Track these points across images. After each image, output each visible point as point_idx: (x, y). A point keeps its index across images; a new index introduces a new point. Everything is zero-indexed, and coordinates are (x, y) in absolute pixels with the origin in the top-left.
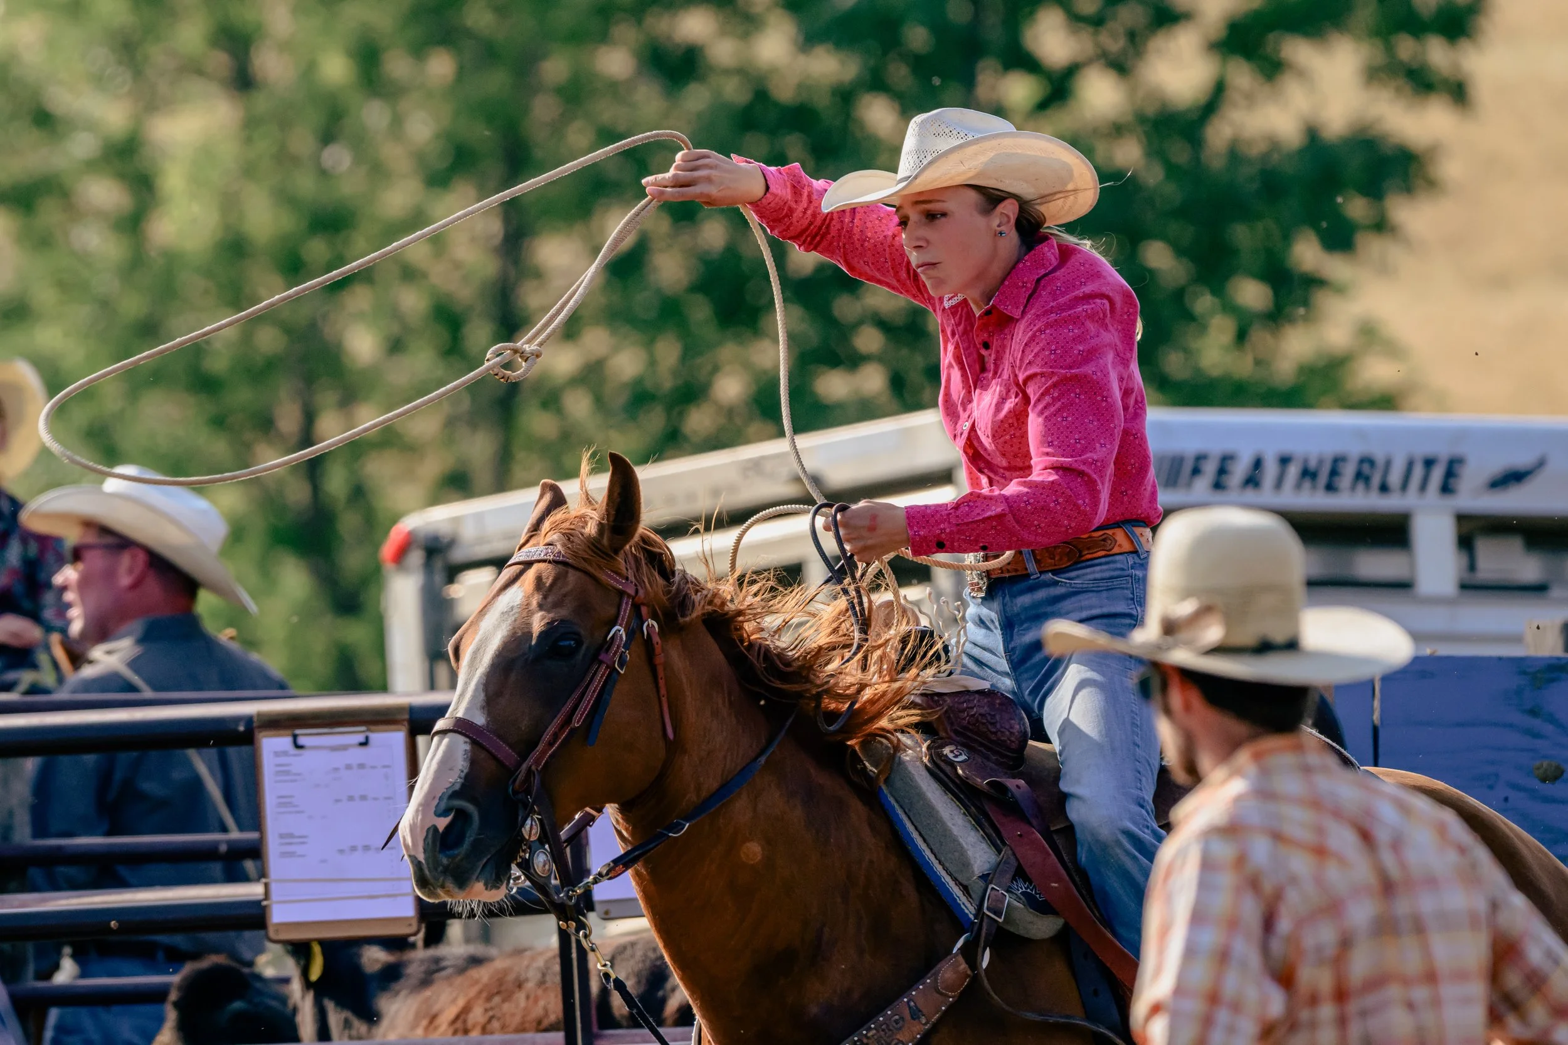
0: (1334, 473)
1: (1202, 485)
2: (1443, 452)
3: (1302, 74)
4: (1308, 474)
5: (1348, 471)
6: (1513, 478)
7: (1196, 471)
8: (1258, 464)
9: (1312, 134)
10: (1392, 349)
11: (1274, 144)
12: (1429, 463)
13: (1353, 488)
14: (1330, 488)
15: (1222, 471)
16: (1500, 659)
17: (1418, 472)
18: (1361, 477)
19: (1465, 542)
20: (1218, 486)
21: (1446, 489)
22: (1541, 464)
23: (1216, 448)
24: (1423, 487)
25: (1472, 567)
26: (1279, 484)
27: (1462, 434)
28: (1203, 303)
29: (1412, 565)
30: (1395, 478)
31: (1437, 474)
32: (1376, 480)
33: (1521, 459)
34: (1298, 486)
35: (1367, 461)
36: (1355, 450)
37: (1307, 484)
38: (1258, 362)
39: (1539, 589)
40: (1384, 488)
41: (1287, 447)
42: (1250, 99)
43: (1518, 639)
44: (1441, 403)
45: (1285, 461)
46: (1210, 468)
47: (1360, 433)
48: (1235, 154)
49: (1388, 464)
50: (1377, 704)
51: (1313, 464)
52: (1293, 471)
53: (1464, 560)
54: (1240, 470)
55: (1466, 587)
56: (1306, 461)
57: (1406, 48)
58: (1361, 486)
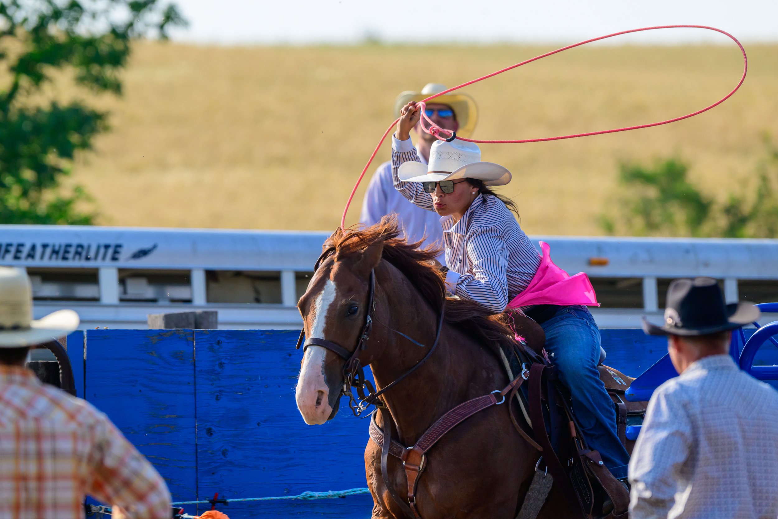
0: (66, 252)
1: (9, 257)
2: (113, 242)
3: (50, 80)
4: (55, 252)
5: (72, 250)
6: (143, 253)
7: (7, 251)
8: (33, 248)
9: (54, 105)
10: (89, 199)
11: (39, 110)
12: (107, 247)
13: (74, 258)
14: (64, 258)
15: (18, 251)
16: (138, 331)
17: (102, 250)
18: (78, 253)
19: (122, 281)
20: (16, 258)
21: (114, 259)
22: (155, 247)
23: (15, 241)
24: (104, 258)
25: (125, 292)
26: (42, 257)
27: (121, 235)
28: (8, 180)
29: (99, 291)
30: (92, 254)
31: (110, 251)
32: (84, 254)
33: (146, 246)
34: (50, 258)
35: (80, 246)
36: (75, 242)
37: (54, 256)
38: (32, 204)
39: (153, 301)
40: (87, 259)
41: (46, 241)
42: (28, 93)
43: (145, 322)
44: (110, 221)
45: (45, 246)
46: (13, 249)
47: (77, 234)
48: (23, 114)
49: (89, 247)
50: (85, 350)
51: (57, 248)
52: (49, 251)
53: (121, 289)
54: (26, 250)
55: (122, 300)
56: (54, 246)
57: (95, 69)
58: (77, 257)
